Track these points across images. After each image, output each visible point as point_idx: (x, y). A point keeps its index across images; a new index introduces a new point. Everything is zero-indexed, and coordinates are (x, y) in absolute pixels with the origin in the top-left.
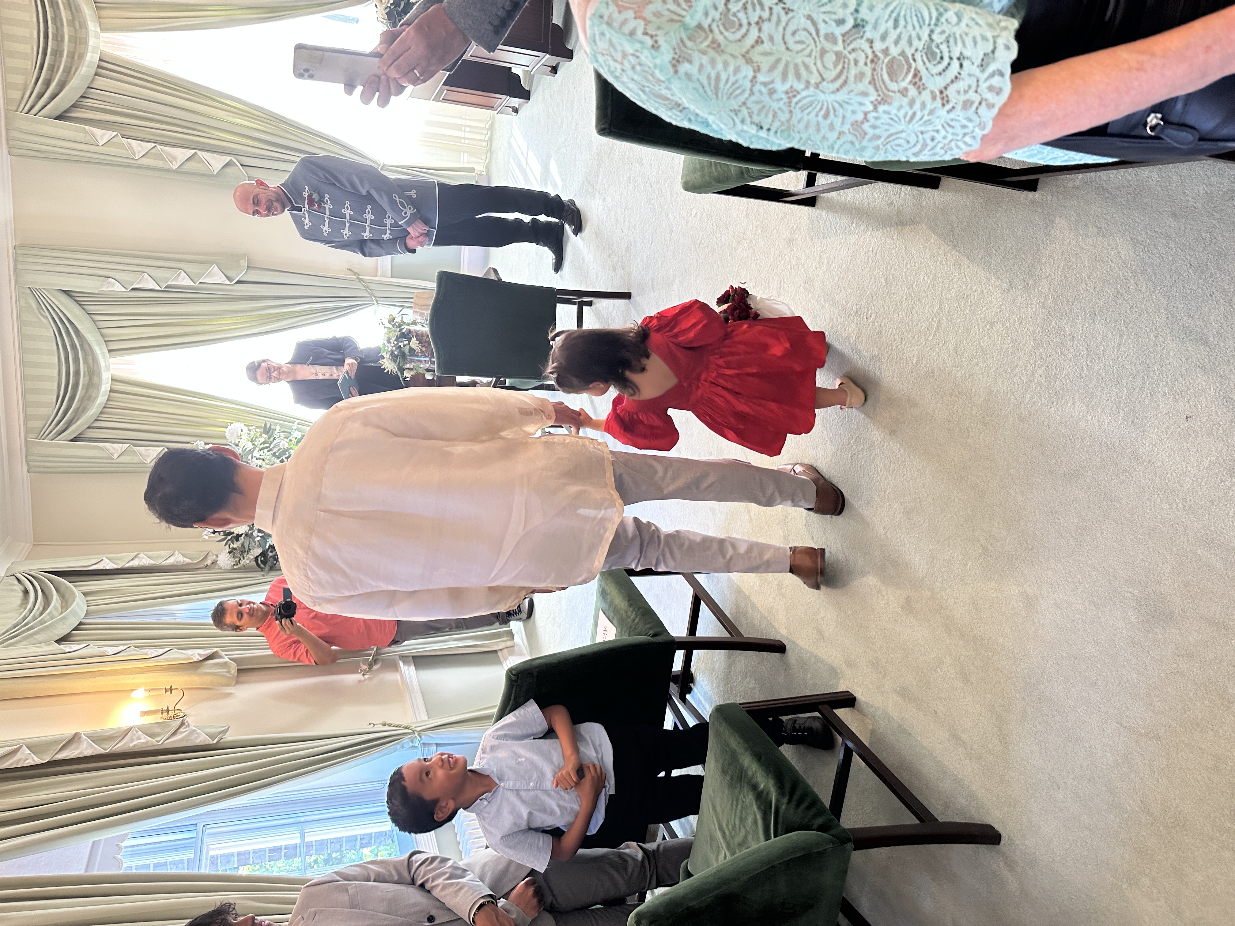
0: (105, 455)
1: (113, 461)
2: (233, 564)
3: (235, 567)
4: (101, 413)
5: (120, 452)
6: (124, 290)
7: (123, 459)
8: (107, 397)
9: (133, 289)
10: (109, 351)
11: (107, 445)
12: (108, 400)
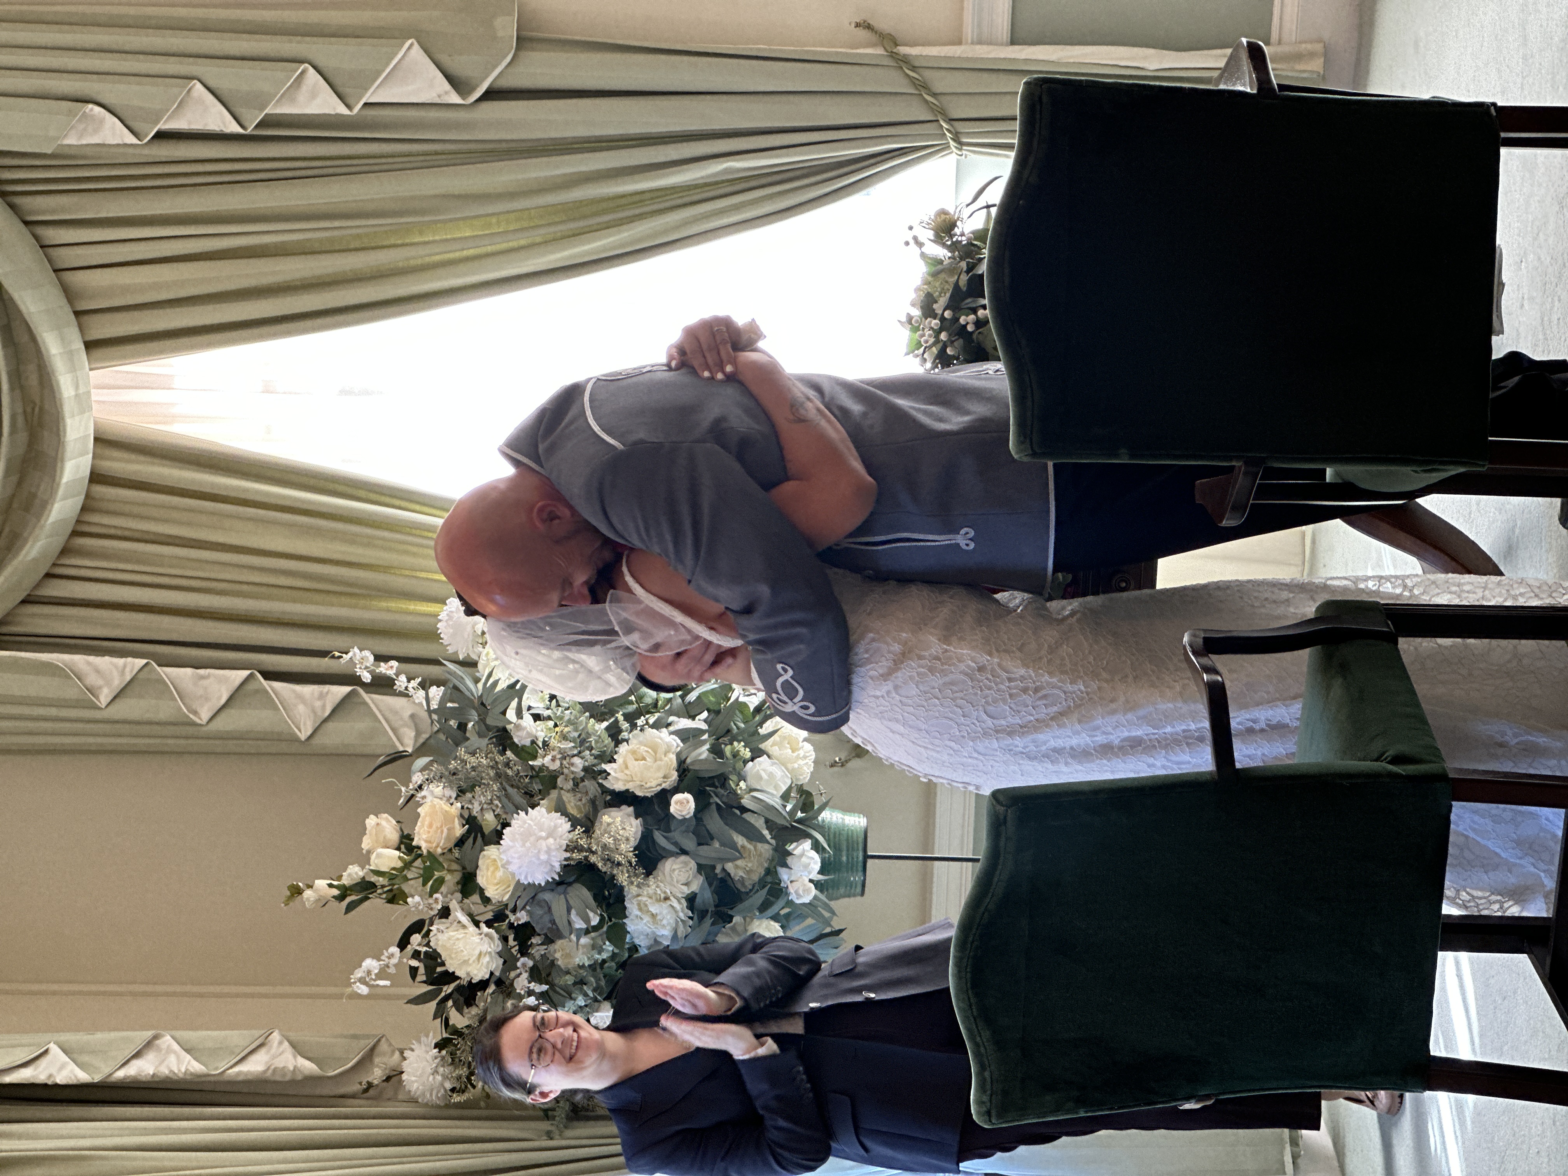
0: (71, 693)
1: (97, 715)
2: (448, 1085)
3: (457, 1098)
4: (65, 551)
5: (118, 683)
6: (131, 139)
7: (130, 708)
8: (79, 500)
9: (161, 136)
10: (90, 346)
11: (79, 660)
12: (84, 509)
